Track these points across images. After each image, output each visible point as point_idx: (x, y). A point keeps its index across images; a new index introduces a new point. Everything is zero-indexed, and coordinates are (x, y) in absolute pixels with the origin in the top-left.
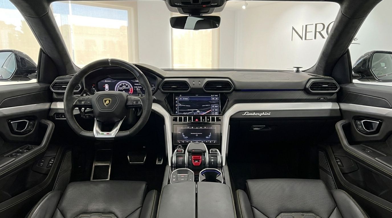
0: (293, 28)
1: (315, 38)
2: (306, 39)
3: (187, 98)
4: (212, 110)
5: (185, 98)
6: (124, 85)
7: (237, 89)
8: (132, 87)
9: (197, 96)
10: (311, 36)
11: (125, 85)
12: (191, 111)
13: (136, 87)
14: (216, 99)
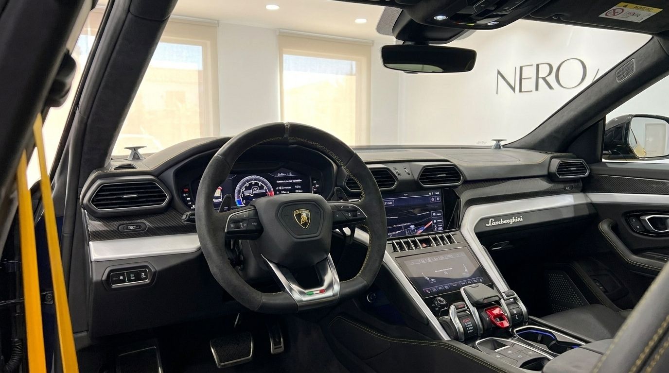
0: (499, 73)
1: (537, 89)
2: (520, 91)
3: (391, 201)
4: (433, 221)
5: (387, 202)
6: (254, 185)
7: (468, 179)
8: (272, 190)
9: (406, 196)
10: (529, 85)
11: (256, 184)
12: (400, 228)
13: (280, 188)
14: (437, 200)
